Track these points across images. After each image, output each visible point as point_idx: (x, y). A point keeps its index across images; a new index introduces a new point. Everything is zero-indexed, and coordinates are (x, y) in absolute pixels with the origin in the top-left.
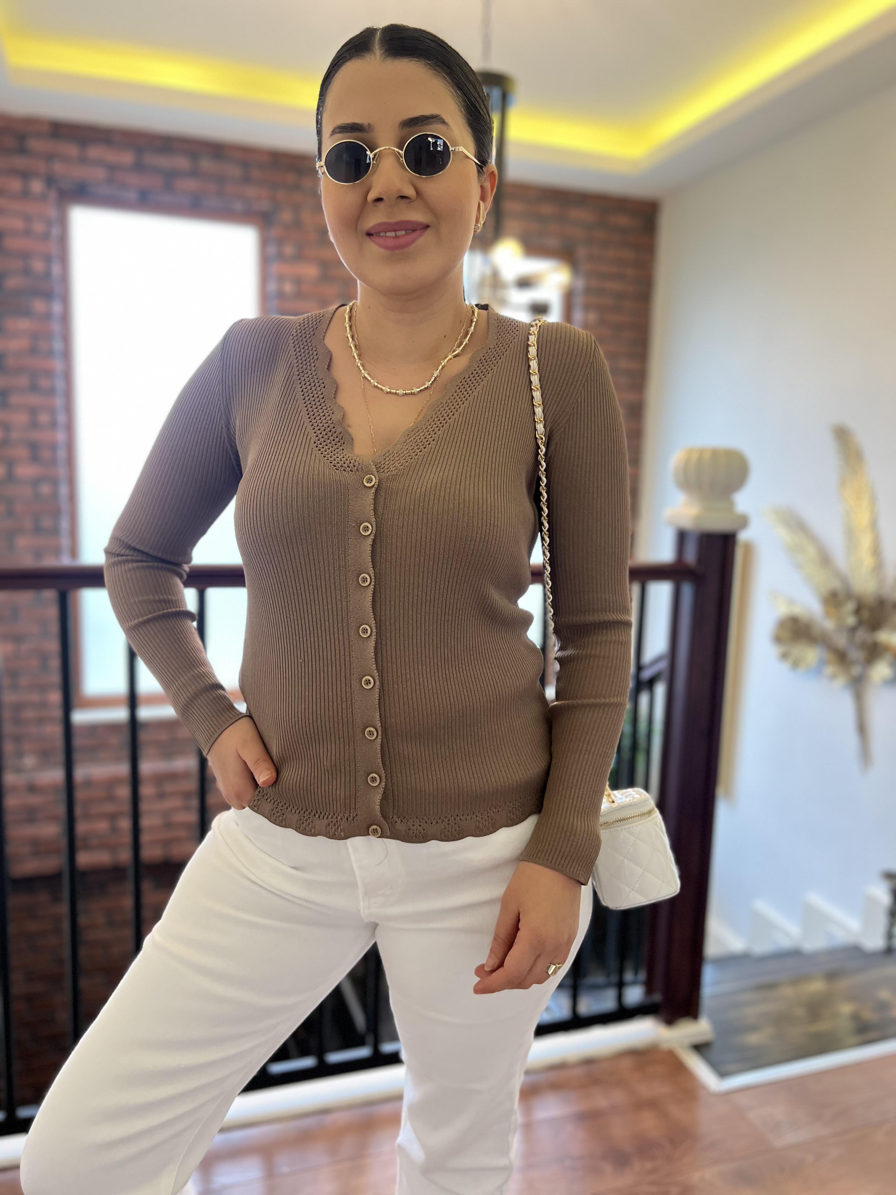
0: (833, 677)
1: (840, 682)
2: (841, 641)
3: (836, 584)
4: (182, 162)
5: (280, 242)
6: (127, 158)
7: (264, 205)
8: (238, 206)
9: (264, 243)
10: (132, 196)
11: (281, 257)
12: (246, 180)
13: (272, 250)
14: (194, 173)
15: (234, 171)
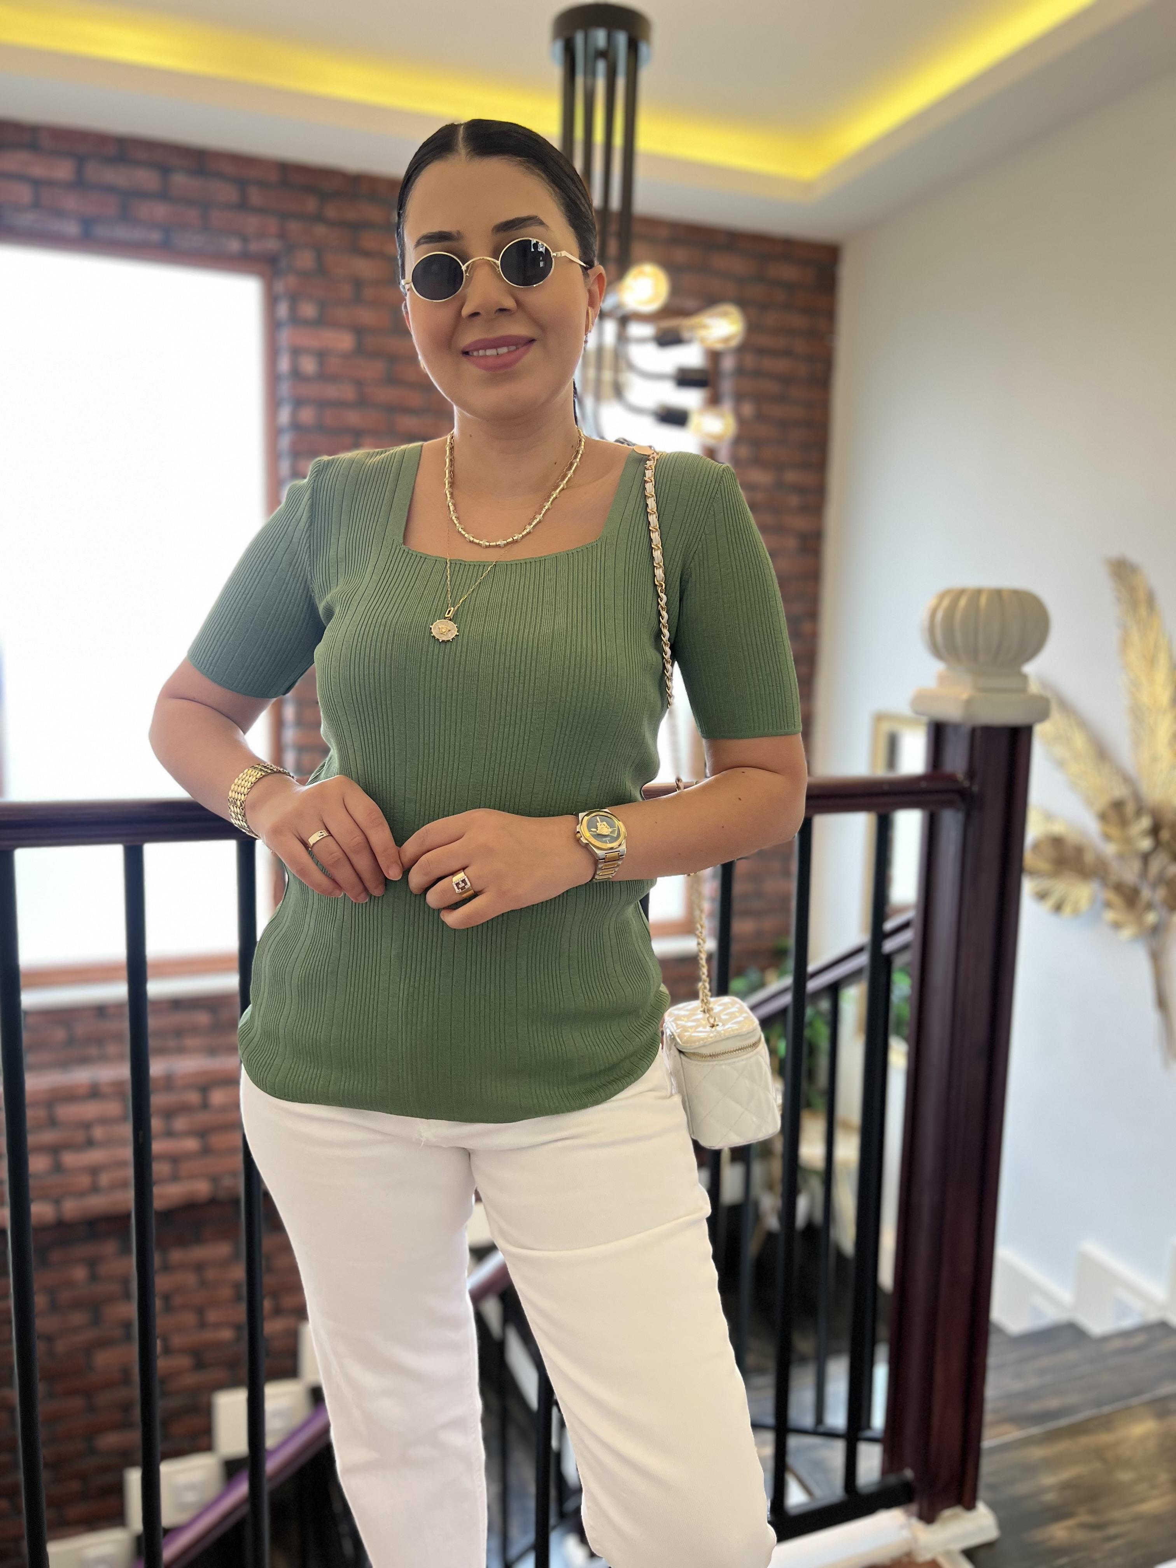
0: (1117, 926)
1: (1127, 933)
2: (1129, 873)
3: (1120, 791)
4: (146, 178)
5: (294, 299)
6: (63, 170)
7: (272, 245)
8: (234, 245)
9: (271, 300)
10: (72, 228)
11: (296, 320)
12: (243, 205)
13: (283, 310)
14: (164, 195)
15: (227, 193)
